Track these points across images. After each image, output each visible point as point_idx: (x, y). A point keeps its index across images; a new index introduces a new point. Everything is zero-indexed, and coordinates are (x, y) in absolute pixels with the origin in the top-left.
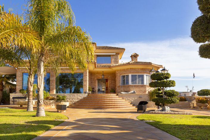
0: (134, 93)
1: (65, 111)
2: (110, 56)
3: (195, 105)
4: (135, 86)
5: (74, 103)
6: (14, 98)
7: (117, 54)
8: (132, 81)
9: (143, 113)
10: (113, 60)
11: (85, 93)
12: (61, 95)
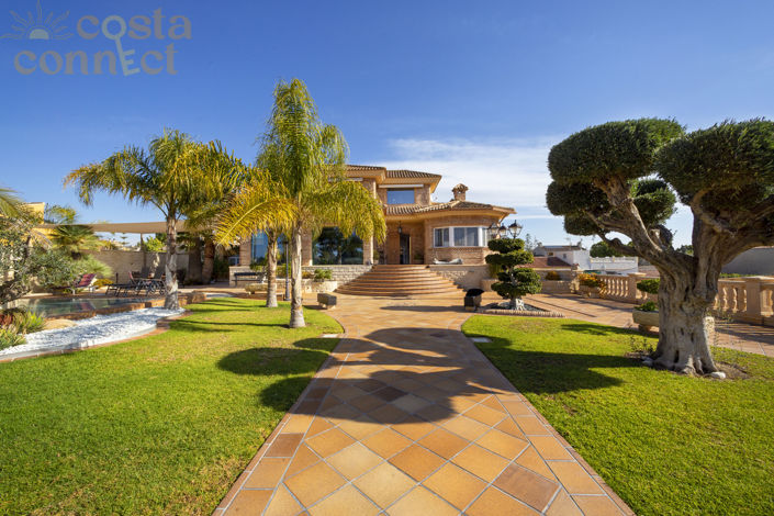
0: (460, 262)
1: (334, 307)
2: (412, 189)
3: (577, 289)
4: (461, 249)
5: (347, 284)
6: (236, 275)
7: (427, 186)
8: (456, 239)
9: (474, 312)
10: (419, 197)
11: (367, 264)
12: (323, 268)
